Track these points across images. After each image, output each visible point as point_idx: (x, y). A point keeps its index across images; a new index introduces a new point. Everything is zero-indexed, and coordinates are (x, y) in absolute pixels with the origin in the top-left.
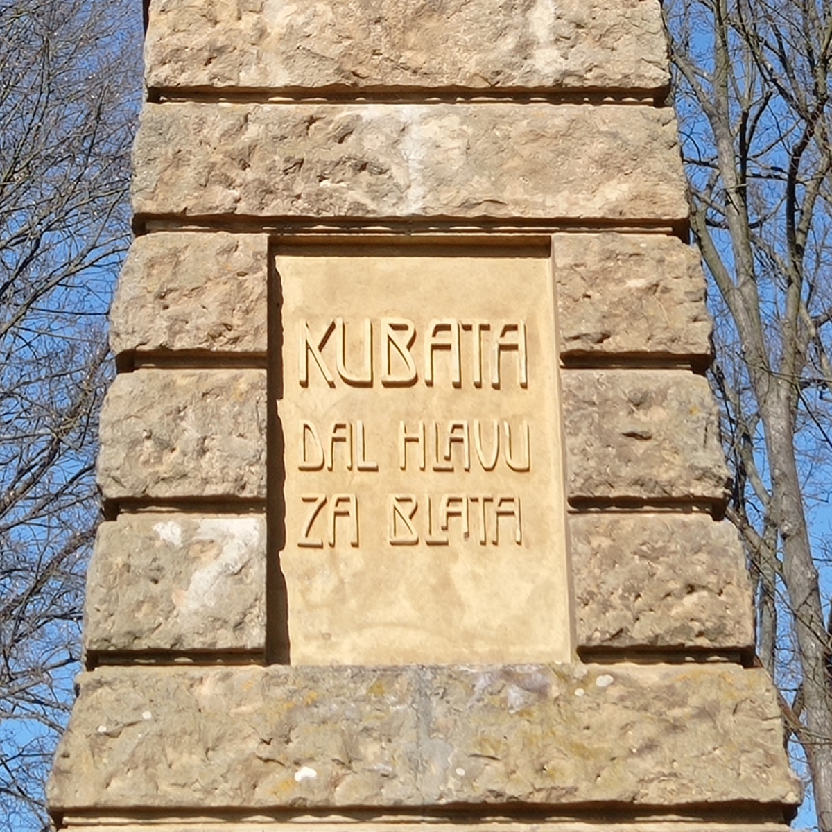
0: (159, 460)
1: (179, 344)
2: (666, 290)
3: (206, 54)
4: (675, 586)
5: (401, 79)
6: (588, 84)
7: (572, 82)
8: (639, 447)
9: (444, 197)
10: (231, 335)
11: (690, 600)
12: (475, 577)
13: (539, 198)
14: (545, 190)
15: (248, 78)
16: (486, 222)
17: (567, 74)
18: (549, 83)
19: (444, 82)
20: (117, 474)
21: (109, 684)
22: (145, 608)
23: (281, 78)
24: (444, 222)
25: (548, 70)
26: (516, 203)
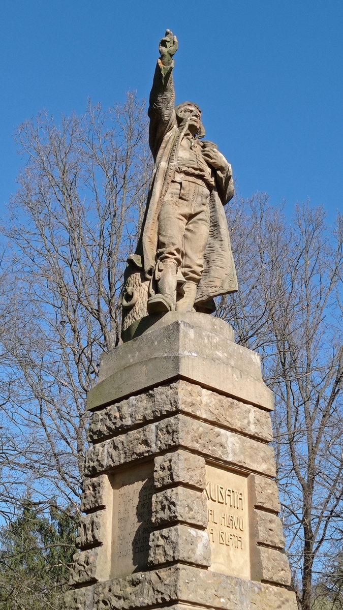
0: (189, 513)
1: (191, 483)
2: (274, 495)
3: (191, 404)
4: (280, 569)
5: (226, 424)
6: (259, 436)
7: (256, 435)
8: (271, 533)
9: (236, 458)
10: (200, 483)
11: (282, 572)
12: (234, 555)
13: (251, 464)
14: (253, 462)
15: (198, 414)
16: (241, 467)
17: (256, 433)
18: (252, 434)
19: (234, 427)
20: (182, 514)
21: (185, 569)
22: (190, 551)
23: (204, 416)
24: (234, 464)
25: (253, 431)
26: (248, 464)
